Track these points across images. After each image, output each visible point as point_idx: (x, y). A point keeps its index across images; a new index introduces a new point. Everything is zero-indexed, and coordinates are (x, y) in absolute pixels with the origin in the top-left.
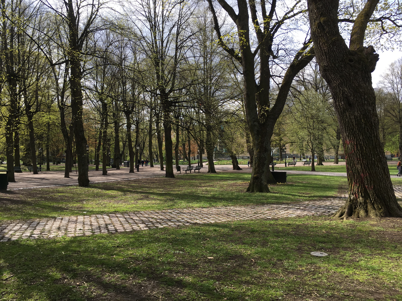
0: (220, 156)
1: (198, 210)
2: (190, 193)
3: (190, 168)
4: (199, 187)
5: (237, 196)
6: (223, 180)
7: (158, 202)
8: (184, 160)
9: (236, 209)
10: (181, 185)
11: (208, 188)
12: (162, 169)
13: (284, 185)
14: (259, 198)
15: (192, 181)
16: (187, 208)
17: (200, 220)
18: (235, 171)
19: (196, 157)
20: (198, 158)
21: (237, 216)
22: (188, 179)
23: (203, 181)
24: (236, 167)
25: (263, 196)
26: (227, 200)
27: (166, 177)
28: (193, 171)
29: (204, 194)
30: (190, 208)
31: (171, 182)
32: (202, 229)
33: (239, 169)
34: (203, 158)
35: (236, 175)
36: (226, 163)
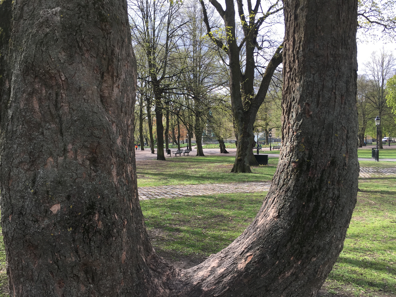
0: (208, 139)
1: (189, 186)
2: (181, 173)
3: (179, 152)
4: (188, 168)
5: (222, 175)
6: (210, 162)
7: (153, 180)
8: (173, 144)
9: (220, 185)
10: (172, 166)
11: (197, 170)
12: (153, 152)
13: (266, 167)
14: (242, 177)
15: (181, 163)
16: (180, 185)
17: (191, 193)
18: (223, 154)
19: (185, 141)
20: (187, 142)
21: (221, 190)
22: (178, 162)
23: (192, 164)
24: (223, 150)
25: (245, 176)
26: (213, 179)
27: (157, 159)
28: (182, 154)
29: (193, 174)
30: (182, 185)
31: (162, 164)
32: (192, 199)
33: (226, 152)
34: (191, 142)
35: (223, 158)
36: (213, 147)
